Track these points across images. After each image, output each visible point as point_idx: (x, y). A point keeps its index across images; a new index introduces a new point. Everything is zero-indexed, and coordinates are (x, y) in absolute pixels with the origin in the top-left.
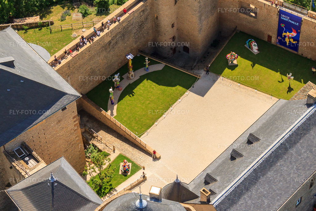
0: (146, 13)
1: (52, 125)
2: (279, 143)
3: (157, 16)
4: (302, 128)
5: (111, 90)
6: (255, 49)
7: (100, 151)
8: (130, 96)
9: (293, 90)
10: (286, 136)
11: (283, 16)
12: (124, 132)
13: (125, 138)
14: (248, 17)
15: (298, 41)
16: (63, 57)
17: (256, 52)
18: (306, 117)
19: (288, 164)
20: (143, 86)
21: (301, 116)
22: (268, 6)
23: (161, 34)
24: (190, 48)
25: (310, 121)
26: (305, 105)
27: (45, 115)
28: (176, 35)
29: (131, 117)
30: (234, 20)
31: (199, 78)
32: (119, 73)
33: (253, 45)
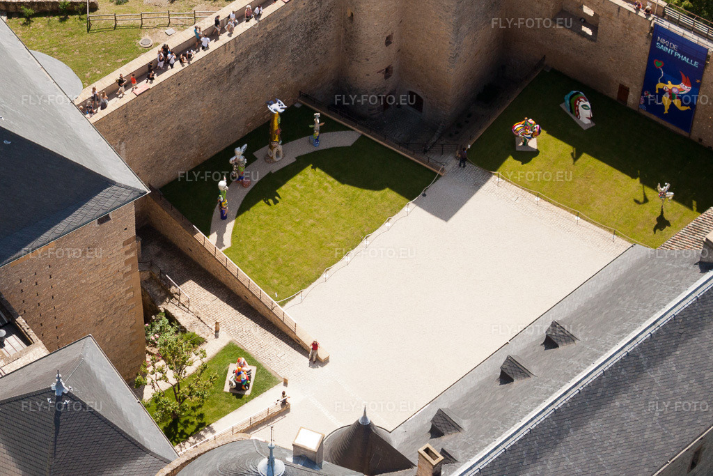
0: (326, 4)
2: (622, 352)
3: (352, 15)
4: (684, 319)
5: (223, 184)
6: (585, 114)
7: (181, 329)
8: (269, 204)
9: (670, 226)
10: (640, 337)
11: (663, 41)
12: (246, 291)
13: (247, 304)
14: (575, 36)
15: (693, 106)
18: (696, 294)
19: (642, 405)
20: (303, 182)
21: (684, 290)
22: (627, 14)
23: (358, 59)
24: (425, 99)
25: (703, 306)
26: (696, 264)
27: (56, 231)
28: (393, 65)
29: (267, 254)
30: (540, 42)
31: (441, 174)
32: (246, 145)
33: (580, 106)
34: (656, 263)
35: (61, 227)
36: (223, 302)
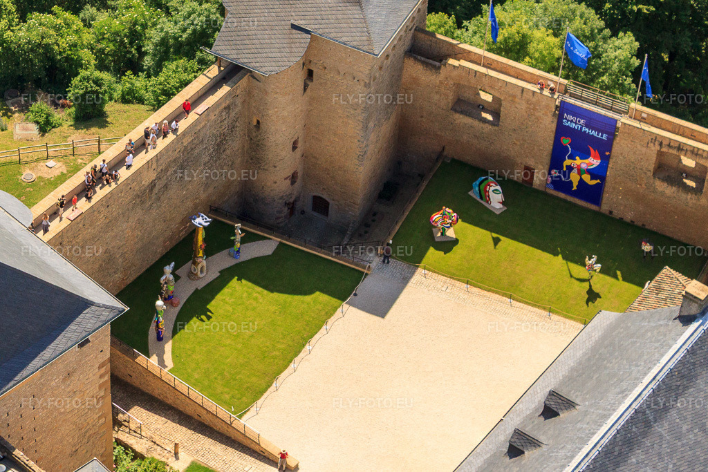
0: (233, 114)
1: (53, 383)
2: (630, 410)
3: (258, 122)
4: (679, 372)
5: (160, 303)
6: (496, 199)
7: (137, 456)
8: (202, 320)
9: (600, 297)
10: (644, 393)
11: (570, 117)
12: (199, 409)
13: (200, 422)
14: (476, 123)
15: (603, 178)
16: (54, 214)
17: (498, 207)
18: (686, 346)
19: (655, 459)
20: (232, 295)
21: (673, 344)
22: (531, 94)
23: (265, 168)
24: (331, 202)
25: (694, 357)
26: (675, 319)
27: (44, 358)
28: (298, 171)
29: (212, 370)
30: (439, 133)
31: (368, 272)
32: (173, 263)
33: (490, 191)
34: (629, 325)
35: (47, 353)
36: (175, 424)
